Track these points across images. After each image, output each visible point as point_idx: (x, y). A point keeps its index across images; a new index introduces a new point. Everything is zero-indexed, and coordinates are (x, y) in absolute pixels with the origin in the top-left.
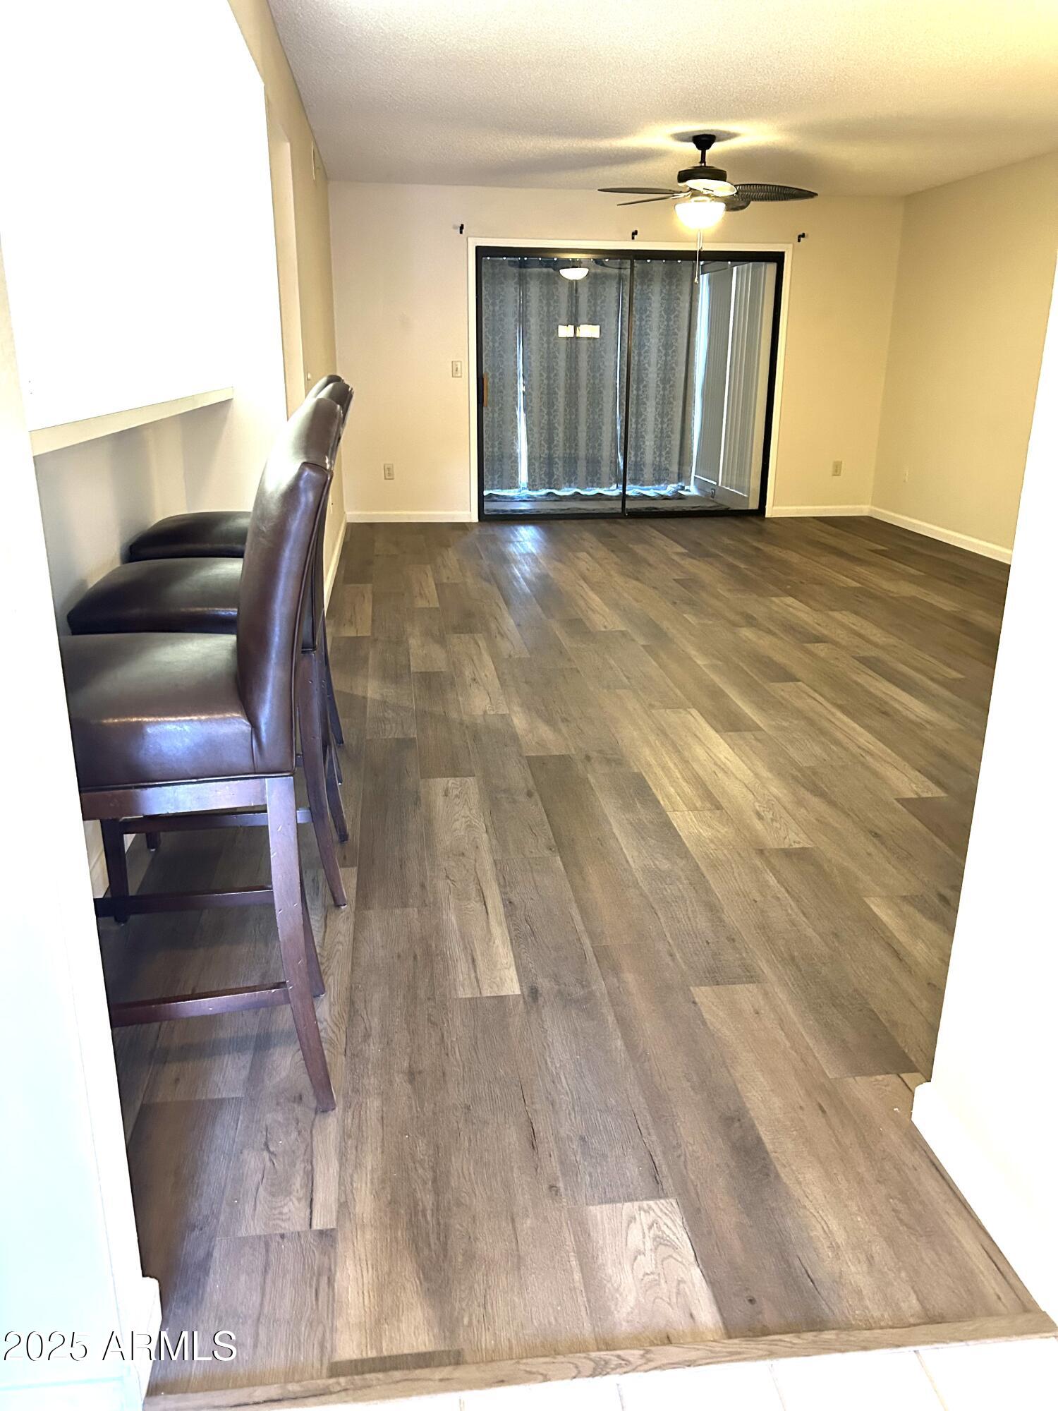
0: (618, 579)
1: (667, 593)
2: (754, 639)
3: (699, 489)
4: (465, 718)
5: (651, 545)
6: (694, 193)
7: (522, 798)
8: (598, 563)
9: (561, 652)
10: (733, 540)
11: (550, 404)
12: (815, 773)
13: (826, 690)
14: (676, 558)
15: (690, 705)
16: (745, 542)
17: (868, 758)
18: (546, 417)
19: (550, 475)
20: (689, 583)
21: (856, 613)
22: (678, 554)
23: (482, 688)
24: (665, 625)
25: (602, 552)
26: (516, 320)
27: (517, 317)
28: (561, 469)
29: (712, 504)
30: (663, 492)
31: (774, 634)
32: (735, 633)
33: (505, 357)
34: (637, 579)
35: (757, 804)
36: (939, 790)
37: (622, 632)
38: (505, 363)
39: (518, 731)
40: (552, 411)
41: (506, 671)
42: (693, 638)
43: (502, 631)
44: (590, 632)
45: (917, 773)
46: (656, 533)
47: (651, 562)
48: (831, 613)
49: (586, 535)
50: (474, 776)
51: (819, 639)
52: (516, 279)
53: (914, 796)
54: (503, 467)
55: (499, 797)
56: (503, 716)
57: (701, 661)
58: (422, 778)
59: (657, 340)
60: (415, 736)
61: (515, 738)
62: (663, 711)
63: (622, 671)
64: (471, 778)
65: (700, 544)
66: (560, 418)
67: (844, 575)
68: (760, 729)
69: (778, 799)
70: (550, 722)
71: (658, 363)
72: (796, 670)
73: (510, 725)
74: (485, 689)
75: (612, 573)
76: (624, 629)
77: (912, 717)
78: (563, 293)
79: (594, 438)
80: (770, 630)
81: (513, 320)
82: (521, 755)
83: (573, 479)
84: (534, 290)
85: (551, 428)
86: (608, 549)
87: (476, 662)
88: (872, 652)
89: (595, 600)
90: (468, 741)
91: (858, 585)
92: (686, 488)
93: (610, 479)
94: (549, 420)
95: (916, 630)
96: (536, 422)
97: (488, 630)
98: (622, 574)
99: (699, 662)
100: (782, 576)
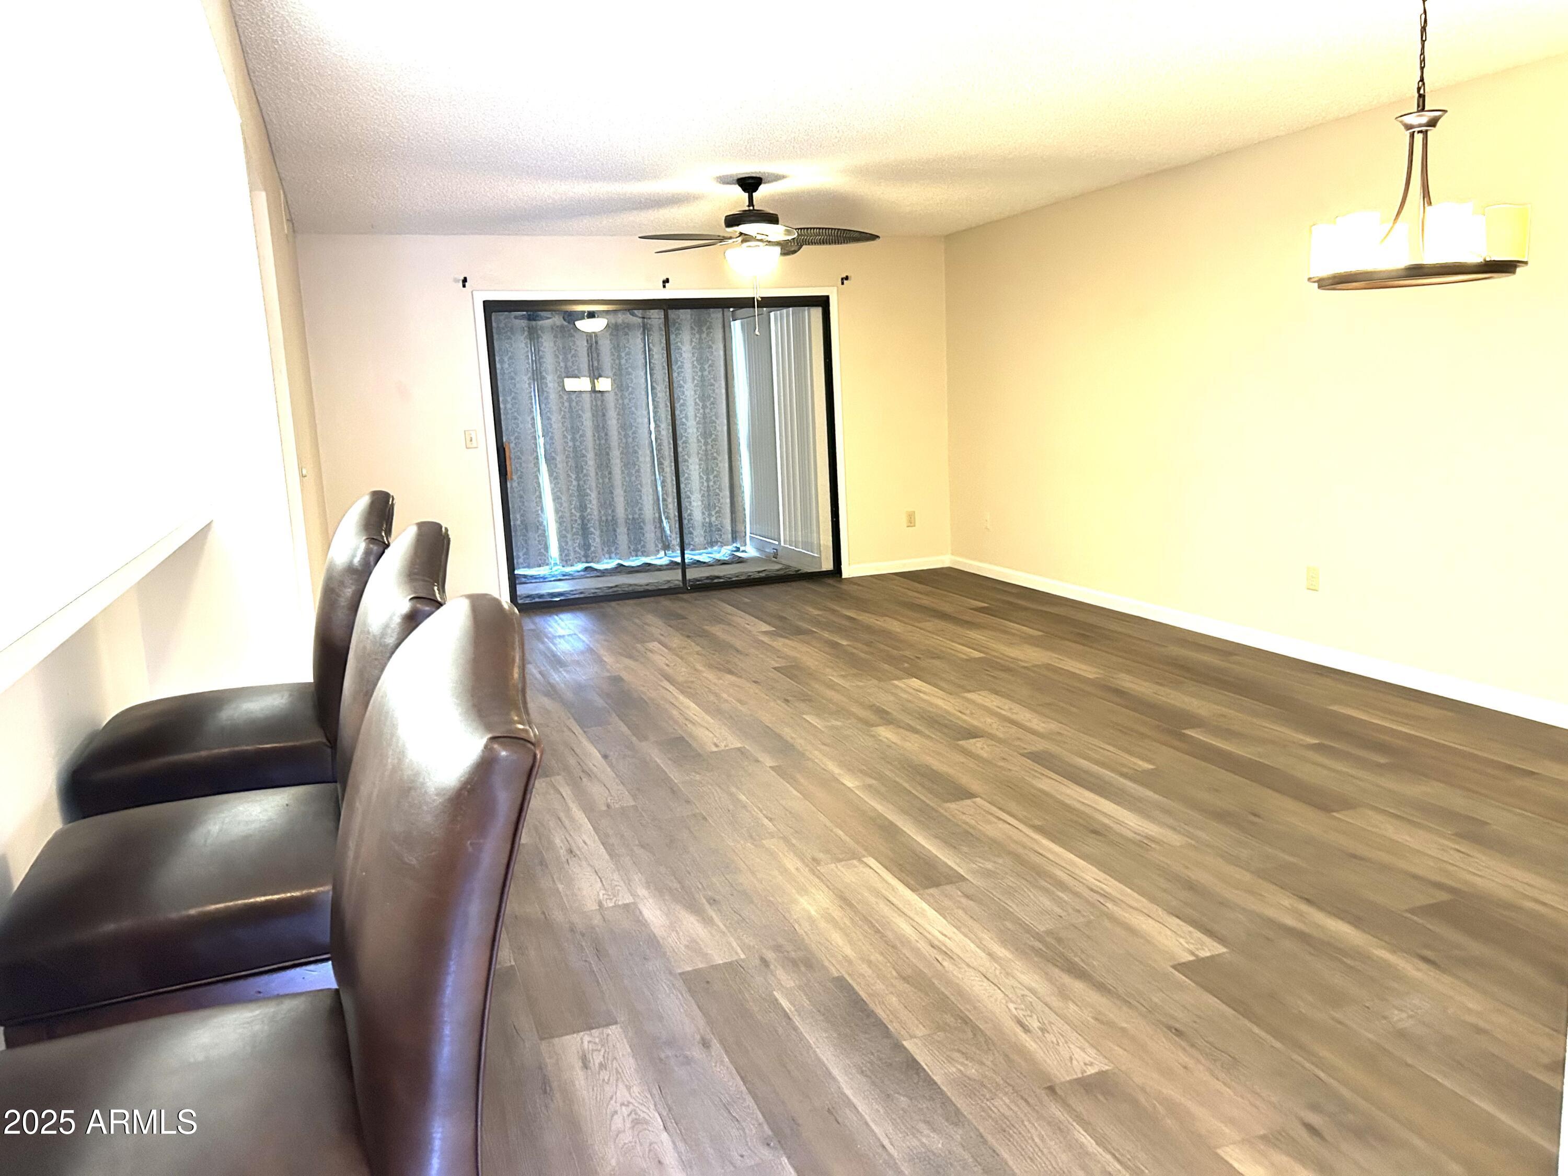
0: (710, 675)
1: (773, 688)
2: (899, 742)
3: (758, 550)
4: (576, 919)
5: (729, 624)
6: (746, 238)
7: (697, 1053)
8: (677, 655)
9: (674, 791)
10: (819, 609)
11: (579, 469)
12: (1059, 940)
13: (1013, 806)
14: (766, 639)
15: (864, 853)
16: (834, 611)
17: (1109, 905)
18: (575, 483)
19: (586, 546)
20: (792, 670)
21: (996, 693)
22: (766, 633)
23: (584, 863)
24: (787, 732)
25: (676, 641)
26: (529, 378)
27: (530, 374)
28: (598, 540)
29: (777, 567)
30: (718, 556)
31: (916, 732)
32: (873, 736)
33: (520, 419)
34: (730, 672)
35: (1011, 1006)
36: (1215, 944)
37: (739, 749)
38: (521, 426)
39: (656, 931)
40: (581, 476)
41: (611, 832)
42: (827, 749)
43: (585, 768)
44: (699, 755)
45: (1178, 921)
46: (729, 608)
47: (739, 648)
48: (969, 695)
49: (651, 618)
50: (616, 1023)
51: (973, 734)
52: (526, 333)
53: (1192, 958)
54: (529, 542)
55: (663, 1056)
56: (626, 906)
57: (850, 782)
58: (542, 1039)
59: (693, 393)
60: (513, 963)
61: (653, 941)
62: (833, 865)
63: (761, 811)
64: (614, 1027)
65: (785, 618)
66: (592, 481)
67: (959, 644)
68: (963, 878)
69: (1033, 991)
70: (694, 908)
71: (696, 416)
72: (966, 780)
73: (641, 922)
74: (589, 865)
75: (699, 667)
76: (739, 745)
77: (1130, 835)
78: (582, 346)
79: (633, 502)
80: (911, 726)
81: (526, 378)
82: (671, 973)
83: (613, 549)
84: (548, 344)
85: (582, 494)
86: (682, 634)
87: (567, 823)
88: (1040, 745)
89: (692, 709)
90: (590, 959)
91: (982, 655)
92: (742, 548)
93: (656, 546)
94: (579, 485)
95: (1074, 710)
96: (564, 488)
97: (566, 769)
98: (710, 666)
99: (850, 785)
100: (895, 652)
